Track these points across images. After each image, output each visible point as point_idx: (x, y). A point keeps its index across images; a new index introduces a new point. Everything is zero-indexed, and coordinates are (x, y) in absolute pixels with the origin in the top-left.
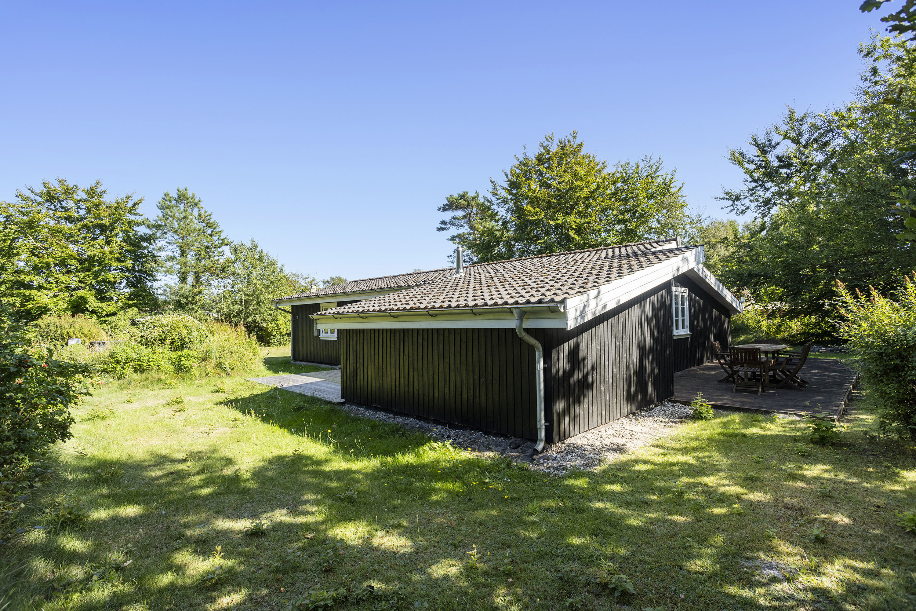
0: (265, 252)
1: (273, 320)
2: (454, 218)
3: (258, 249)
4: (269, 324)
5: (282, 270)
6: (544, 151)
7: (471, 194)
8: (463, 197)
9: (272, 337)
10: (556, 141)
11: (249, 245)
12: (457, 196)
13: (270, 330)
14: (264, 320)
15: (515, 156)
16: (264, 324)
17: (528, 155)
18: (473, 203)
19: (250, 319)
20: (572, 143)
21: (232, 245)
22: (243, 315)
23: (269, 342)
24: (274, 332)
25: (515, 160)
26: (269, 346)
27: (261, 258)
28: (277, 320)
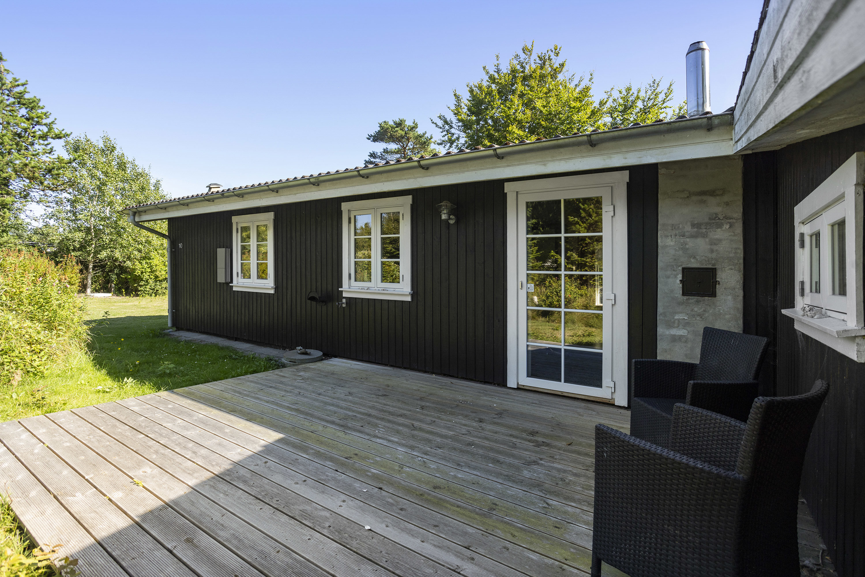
0: (129, 157)
1: (144, 258)
2: (386, 151)
3: (116, 153)
4: (137, 263)
5: (157, 186)
6: (518, 67)
7: (409, 123)
8: (399, 124)
9: (142, 283)
10: (534, 56)
11: (101, 145)
12: (391, 123)
13: (138, 273)
14: (129, 258)
15: (484, 68)
16: (128, 263)
17: (501, 67)
18: (411, 134)
19: (103, 254)
20: (553, 61)
21: (70, 139)
22: (91, 248)
23: (137, 290)
24: (146, 276)
25: (484, 73)
26: (137, 295)
27: (122, 166)
28: (150, 259)
